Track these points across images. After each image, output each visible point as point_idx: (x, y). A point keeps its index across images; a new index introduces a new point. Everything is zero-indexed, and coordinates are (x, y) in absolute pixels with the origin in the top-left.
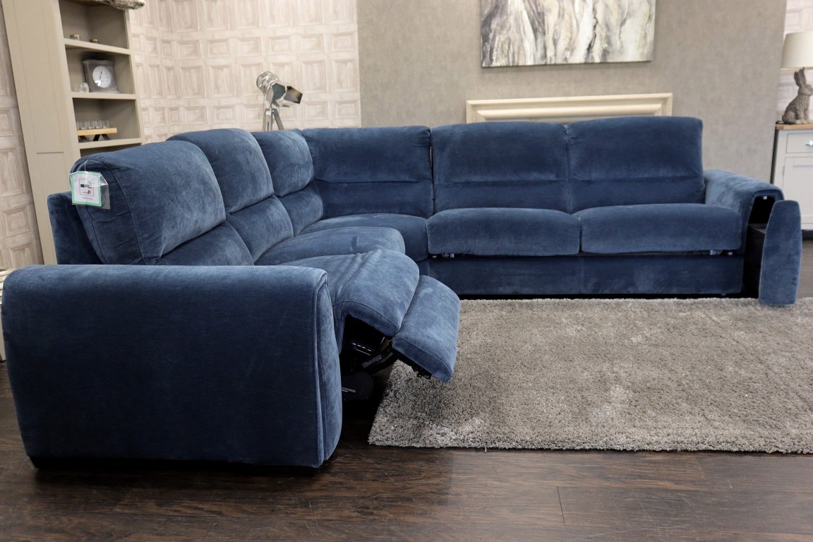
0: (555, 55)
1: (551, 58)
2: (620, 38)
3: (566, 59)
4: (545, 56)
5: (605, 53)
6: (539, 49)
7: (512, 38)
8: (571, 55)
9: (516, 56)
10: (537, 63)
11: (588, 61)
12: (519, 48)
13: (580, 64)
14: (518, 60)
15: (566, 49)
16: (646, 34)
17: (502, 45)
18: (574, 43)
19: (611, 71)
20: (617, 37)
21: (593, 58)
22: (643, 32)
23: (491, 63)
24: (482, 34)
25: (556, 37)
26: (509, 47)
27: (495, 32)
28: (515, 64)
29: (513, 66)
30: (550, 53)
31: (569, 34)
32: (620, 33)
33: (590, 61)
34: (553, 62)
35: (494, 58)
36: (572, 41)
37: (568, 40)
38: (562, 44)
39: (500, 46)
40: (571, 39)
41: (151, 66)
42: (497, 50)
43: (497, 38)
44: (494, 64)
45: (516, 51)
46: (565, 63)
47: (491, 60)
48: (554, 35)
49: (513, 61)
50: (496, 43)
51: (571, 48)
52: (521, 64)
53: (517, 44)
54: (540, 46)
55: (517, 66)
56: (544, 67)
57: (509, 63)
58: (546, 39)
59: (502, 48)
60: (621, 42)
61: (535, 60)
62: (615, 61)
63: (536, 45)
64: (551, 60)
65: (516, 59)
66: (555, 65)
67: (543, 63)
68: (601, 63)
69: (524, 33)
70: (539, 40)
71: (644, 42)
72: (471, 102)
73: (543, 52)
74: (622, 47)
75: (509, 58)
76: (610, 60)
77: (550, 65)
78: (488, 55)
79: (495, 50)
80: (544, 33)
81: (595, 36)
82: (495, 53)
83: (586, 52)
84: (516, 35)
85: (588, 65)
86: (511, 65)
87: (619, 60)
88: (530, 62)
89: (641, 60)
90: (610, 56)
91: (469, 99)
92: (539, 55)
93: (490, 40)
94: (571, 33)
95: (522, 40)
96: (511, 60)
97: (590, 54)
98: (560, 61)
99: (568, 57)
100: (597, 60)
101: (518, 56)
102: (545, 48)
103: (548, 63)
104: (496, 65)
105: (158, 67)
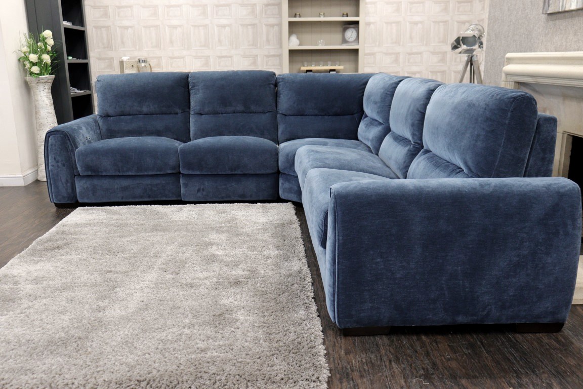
10: (578, 7)
23: (548, 9)
28: (563, 10)
29: (562, 12)
35: (551, 2)
41: (434, 22)
47: (549, 6)
52: (567, 9)
57: (560, 7)
72: (509, 55)
86: (560, 10)
88: (573, 7)
96: (561, 4)
104: (551, 12)
105: (445, 22)
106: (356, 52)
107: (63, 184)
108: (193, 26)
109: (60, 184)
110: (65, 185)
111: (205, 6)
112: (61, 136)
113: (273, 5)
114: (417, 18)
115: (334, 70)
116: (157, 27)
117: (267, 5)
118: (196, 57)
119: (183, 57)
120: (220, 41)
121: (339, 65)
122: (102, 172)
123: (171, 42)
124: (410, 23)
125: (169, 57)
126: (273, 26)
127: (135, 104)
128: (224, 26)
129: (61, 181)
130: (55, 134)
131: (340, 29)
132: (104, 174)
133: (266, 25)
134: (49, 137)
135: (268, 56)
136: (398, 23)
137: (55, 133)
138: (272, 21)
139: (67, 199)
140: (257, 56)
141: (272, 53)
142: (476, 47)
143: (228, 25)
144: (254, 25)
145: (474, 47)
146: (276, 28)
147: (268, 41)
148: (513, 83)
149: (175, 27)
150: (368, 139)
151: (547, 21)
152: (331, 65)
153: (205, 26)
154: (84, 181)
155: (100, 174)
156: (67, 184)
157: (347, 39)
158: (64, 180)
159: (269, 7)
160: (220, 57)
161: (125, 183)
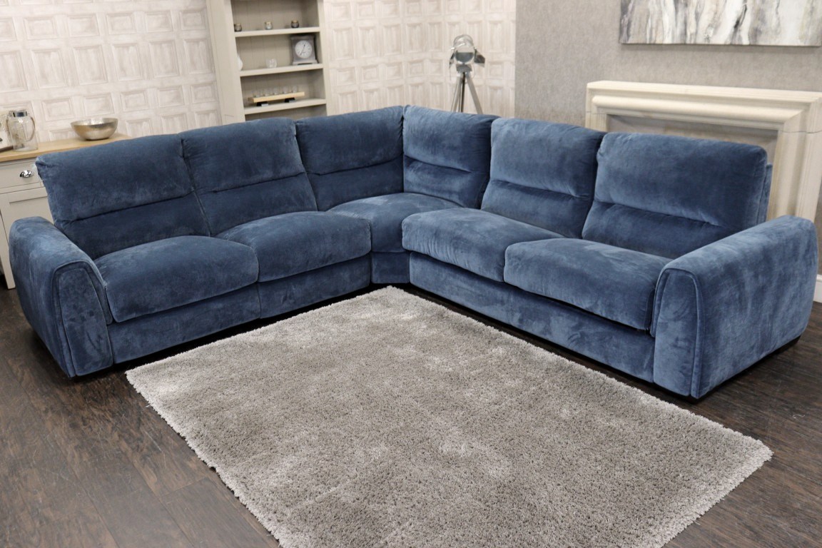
0: (696, 33)
1: (691, 35)
2: (777, 13)
3: (708, 38)
4: (685, 33)
5: (755, 33)
6: (679, 24)
7: (651, 10)
8: (715, 33)
9: (654, 31)
10: (675, 42)
11: (733, 43)
12: (657, 23)
13: (725, 45)
14: (656, 37)
15: (709, 26)
16: (813, 8)
17: (640, 18)
18: (719, 18)
19: (766, 57)
20: (773, 12)
21: (740, 38)
22: (809, 6)
23: (628, 40)
24: (622, 4)
25: (698, 10)
26: (647, 21)
27: (634, 3)
28: (652, 42)
29: (650, 44)
30: (691, 30)
31: (714, 6)
32: (778, 7)
33: (737, 43)
34: (692, 42)
35: (631, 32)
36: (718, 15)
37: (713, 13)
38: (706, 19)
39: (638, 19)
40: (716, 13)
41: (386, 27)
42: (635, 24)
43: (636, 9)
44: (631, 41)
45: (654, 26)
46: (707, 43)
47: (628, 36)
48: (697, 7)
49: (651, 38)
50: (634, 15)
51: (715, 25)
52: (658, 41)
53: (656, 17)
54: (681, 20)
55: (654, 44)
56: (682, 46)
57: (646, 39)
58: (687, 12)
59: (640, 21)
60: (779, 19)
61: (673, 38)
62: (768, 44)
63: (676, 19)
64: (691, 38)
65: (654, 35)
66: (695, 45)
67: (683, 42)
68: (750, 45)
69: (665, 5)
70: (680, 13)
71: (809, 19)
72: (591, 85)
73: (683, 28)
74: (779, 25)
75: (646, 34)
76: (761, 43)
77: (690, 45)
78: (625, 29)
79: (632, 23)
80: (686, 5)
81: (746, 10)
82: (632, 27)
83: (733, 30)
84: (656, 6)
85: (733, 47)
86: (648, 42)
87: (773, 43)
88: (668, 41)
89: (802, 44)
90: (763, 36)
91: (590, 81)
92: (678, 31)
93: (629, 13)
94: (717, 5)
95: (661, 13)
96: (648, 36)
97: (738, 34)
98: (700, 40)
99: (710, 36)
100: (746, 41)
101: (656, 32)
102: (685, 23)
103: (688, 42)
104: (633, 42)
105: (397, 26)
106: (318, 72)
107: (93, 344)
108: (77, 48)
109: (88, 345)
110: (96, 344)
111: (92, 16)
112: (81, 269)
113: (194, 11)
114: (368, 23)
115: (293, 99)
116: (14, 53)
117: (186, 12)
118: (89, 97)
119: (67, 99)
120: (123, 69)
121: (298, 91)
122: (153, 309)
123: (44, 76)
124: (361, 28)
125: (44, 101)
126: (197, 41)
127: (124, 194)
128: (126, 46)
129: (90, 340)
130: (70, 269)
131: (286, 42)
132: (156, 310)
133: (188, 41)
134: (59, 275)
135: (196, 86)
136: (348, 29)
137: (70, 267)
138: (195, 34)
139: (100, 365)
140: (180, 86)
141: (201, 80)
142: (471, 62)
143: (133, 45)
144: (170, 42)
145: (467, 63)
146: (202, 44)
147: (193, 63)
148: (606, 115)
149: (47, 52)
150: (450, 192)
151: (622, 49)
152: (288, 93)
153: (97, 48)
154: (124, 330)
155: (149, 313)
156: (98, 342)
157: (298, 54)
158: (94, 337)
159: (189, 15)
160: (126, 94)
161: (187, 316)
